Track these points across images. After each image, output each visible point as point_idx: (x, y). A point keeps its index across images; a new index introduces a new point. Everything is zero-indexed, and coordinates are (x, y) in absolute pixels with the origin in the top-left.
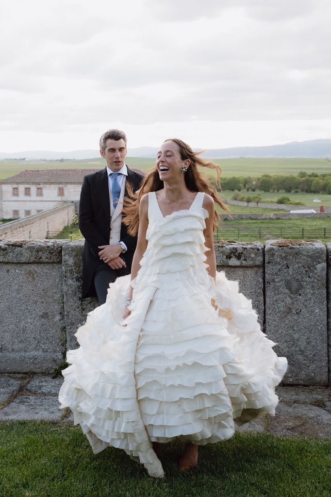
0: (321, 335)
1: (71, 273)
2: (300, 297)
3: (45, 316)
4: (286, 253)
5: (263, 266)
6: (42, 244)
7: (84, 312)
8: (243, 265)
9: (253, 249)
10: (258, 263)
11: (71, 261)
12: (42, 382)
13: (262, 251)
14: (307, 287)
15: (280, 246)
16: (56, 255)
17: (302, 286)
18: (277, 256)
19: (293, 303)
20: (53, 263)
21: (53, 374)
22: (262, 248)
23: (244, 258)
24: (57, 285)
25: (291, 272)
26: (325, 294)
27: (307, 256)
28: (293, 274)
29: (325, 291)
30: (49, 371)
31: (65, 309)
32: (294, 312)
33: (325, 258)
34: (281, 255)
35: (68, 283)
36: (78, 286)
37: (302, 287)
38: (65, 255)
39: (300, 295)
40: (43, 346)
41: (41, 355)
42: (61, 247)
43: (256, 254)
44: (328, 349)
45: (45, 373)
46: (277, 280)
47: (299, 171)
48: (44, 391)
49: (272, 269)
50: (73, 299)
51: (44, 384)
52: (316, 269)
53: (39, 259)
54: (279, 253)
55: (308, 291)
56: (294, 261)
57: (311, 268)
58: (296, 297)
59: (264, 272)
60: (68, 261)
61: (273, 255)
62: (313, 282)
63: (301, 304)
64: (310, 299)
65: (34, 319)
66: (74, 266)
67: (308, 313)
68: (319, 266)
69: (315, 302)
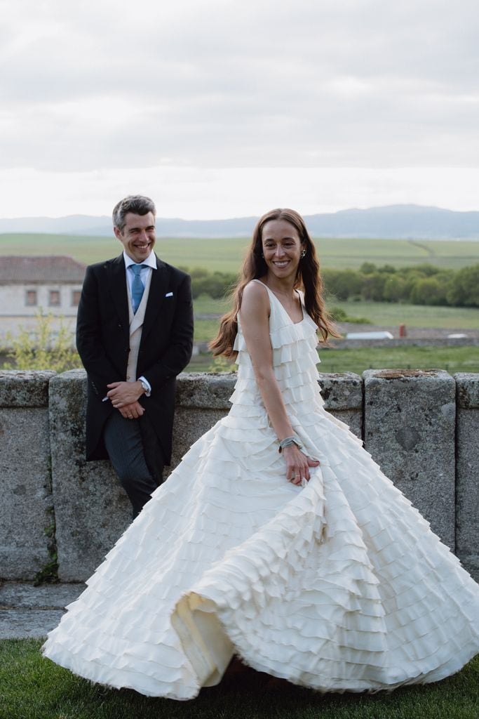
0: (447, 510)
1: (63, 423)
2: (417, 455)
3: (20, 490)
4: (396, 388)
5: (362, 409)
6: (16, 378)
7: (84, 483)
8: (331, 407)
9: (348, 383)
10: (354, 404)
11: (63, 404)
12: (20, 592)
13: (360, 386)
14: (428, 439)
15: (387, 379)
16: (38, 395)
17: (419, 437)
18: (384, 393)
19: (406, 464)
20: (35, 406)
21: (34, 580)
22: (361, 382)
23: (333, 397)
24: (40, 442)
25: (403, 418)
26: (454, 449)
27: (429, 393)
28: (407, 421)
29: (452, 445)
30: (28, 576)
31: (54, 479)
32: (407, 477)
33: (453, 396)
34: (389, 392)
35: (59, 439)
36: (75, 443)
37: (420, 440)
38: (53, 395)
39: (417, 452)
40: (17, 538)
41: (15, 552)
42: (47, 382)
43: (351, 391)
44: (455, 530)
45: (22, 579)
46: (382, 430)
47: (362, 261)
48: (27, 603)
49: (376, 414)
50: (66, 463)
51: (24, 594)
52: (440, 411)
53: (12, 401)
54: (387, 389)
55: (428, 445)
56: (409, 400)
57: (434, 411)
58: (411, 455)
59: (363, 418)
60: (59, 403)
61: (378, 391)
62: (436, 431)
63: (418, 464)
64: (431, 457)
65: (3, 496)
66: (68, 411)
67: (428, 478)
68: (445, 408)
69: (438, 461)
